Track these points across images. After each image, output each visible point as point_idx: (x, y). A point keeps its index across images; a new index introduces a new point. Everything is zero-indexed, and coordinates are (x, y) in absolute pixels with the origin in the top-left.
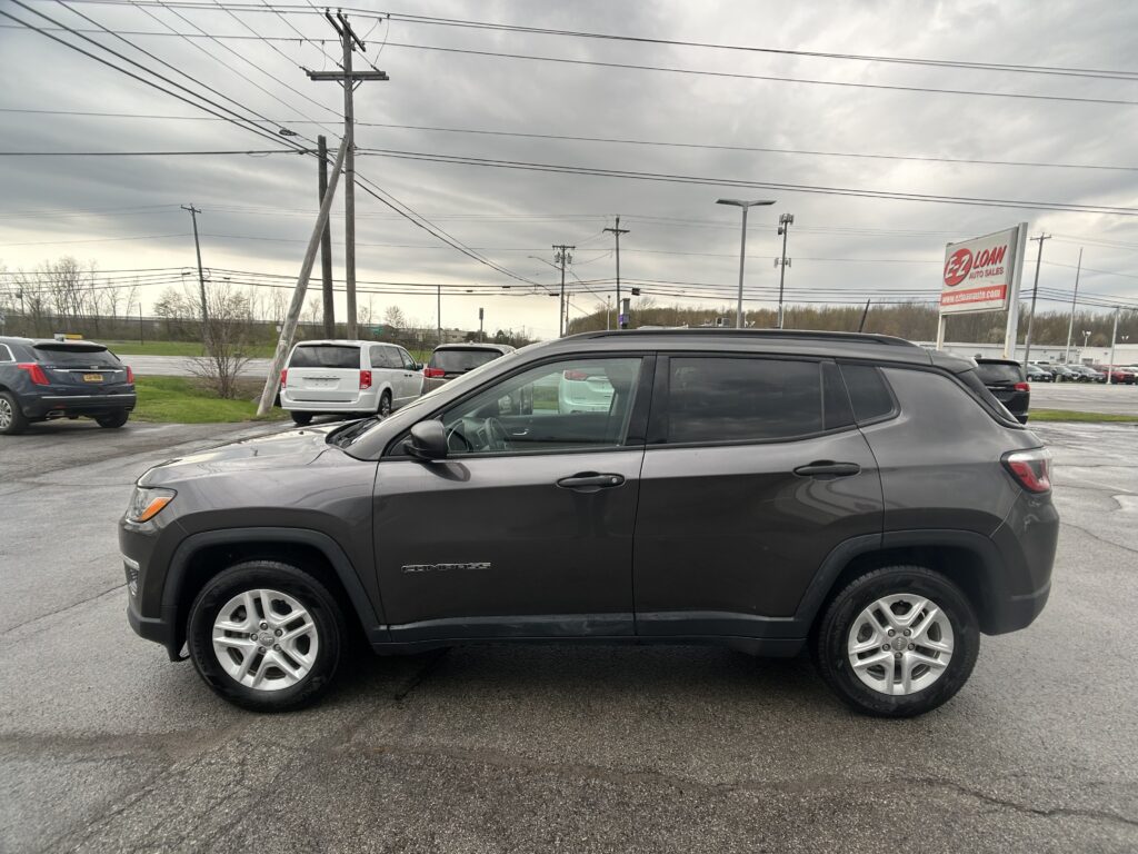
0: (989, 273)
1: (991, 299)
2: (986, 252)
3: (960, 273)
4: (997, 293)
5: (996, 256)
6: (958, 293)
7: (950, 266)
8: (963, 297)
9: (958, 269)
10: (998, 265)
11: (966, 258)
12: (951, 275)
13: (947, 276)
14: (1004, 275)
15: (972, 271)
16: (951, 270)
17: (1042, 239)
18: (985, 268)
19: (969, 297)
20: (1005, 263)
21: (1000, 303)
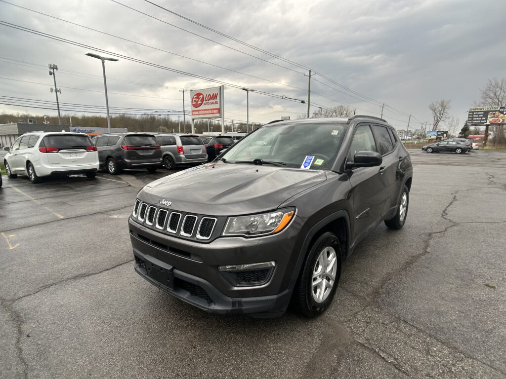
0: (212, 103)
1: (214, 113)
2: (209, 95)
3: (199, 102)
4: (217, 111)
5: (214, 97)
6: (200, 110)
7: (194, 100)
8: (202, 112)
9: (198, 101)
10: (215, 100)
11: (201, 96)
12: (195, 103)
13: (193, 103)
14: (218, 104)
15: (204, 102)
16: (195, 101)
17: (184, 91)
18: (210, 101)
19: (204, 112)
20: (218, 100)
21: (218, 115)
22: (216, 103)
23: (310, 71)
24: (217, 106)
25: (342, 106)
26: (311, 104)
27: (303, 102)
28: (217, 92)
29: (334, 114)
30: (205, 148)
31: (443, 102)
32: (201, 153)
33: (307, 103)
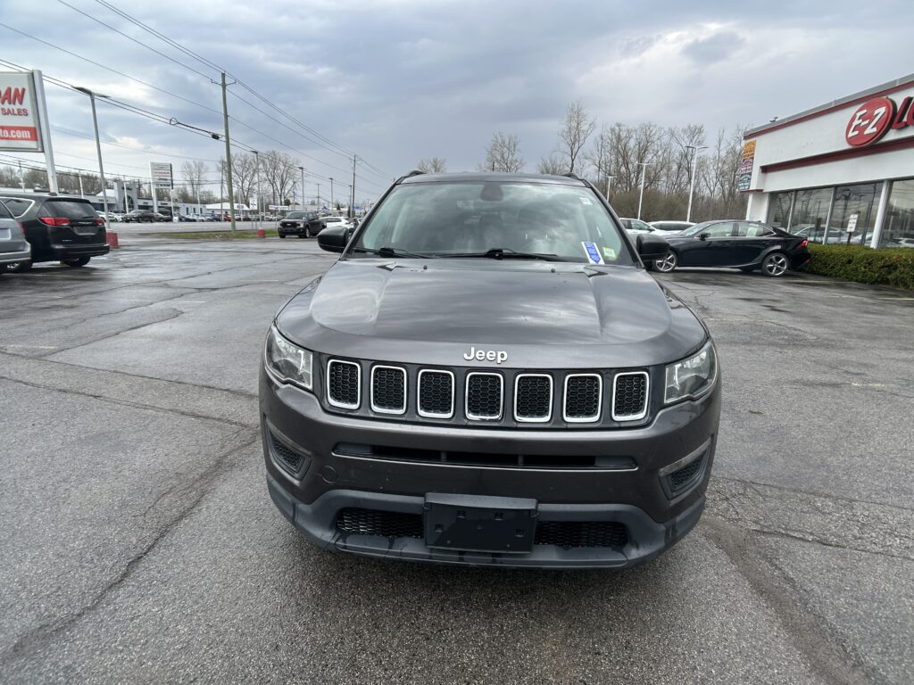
0: (7, 112)
4: (28, 134)
5: (12, 96)
10: (18, 106)
14: (30, 117)
20: (27, 103)
21: (33, 144)
22: (23, 113)
23: (223, 75)
24: (29, 121)
25: (274, 152)
26: (231, 142)
27: (215, 137)
28: (23, 84)
29: (261, 166)
30: (18, 226)
31: (435, 161)
32: (9, 238)
33: (224, 139)
